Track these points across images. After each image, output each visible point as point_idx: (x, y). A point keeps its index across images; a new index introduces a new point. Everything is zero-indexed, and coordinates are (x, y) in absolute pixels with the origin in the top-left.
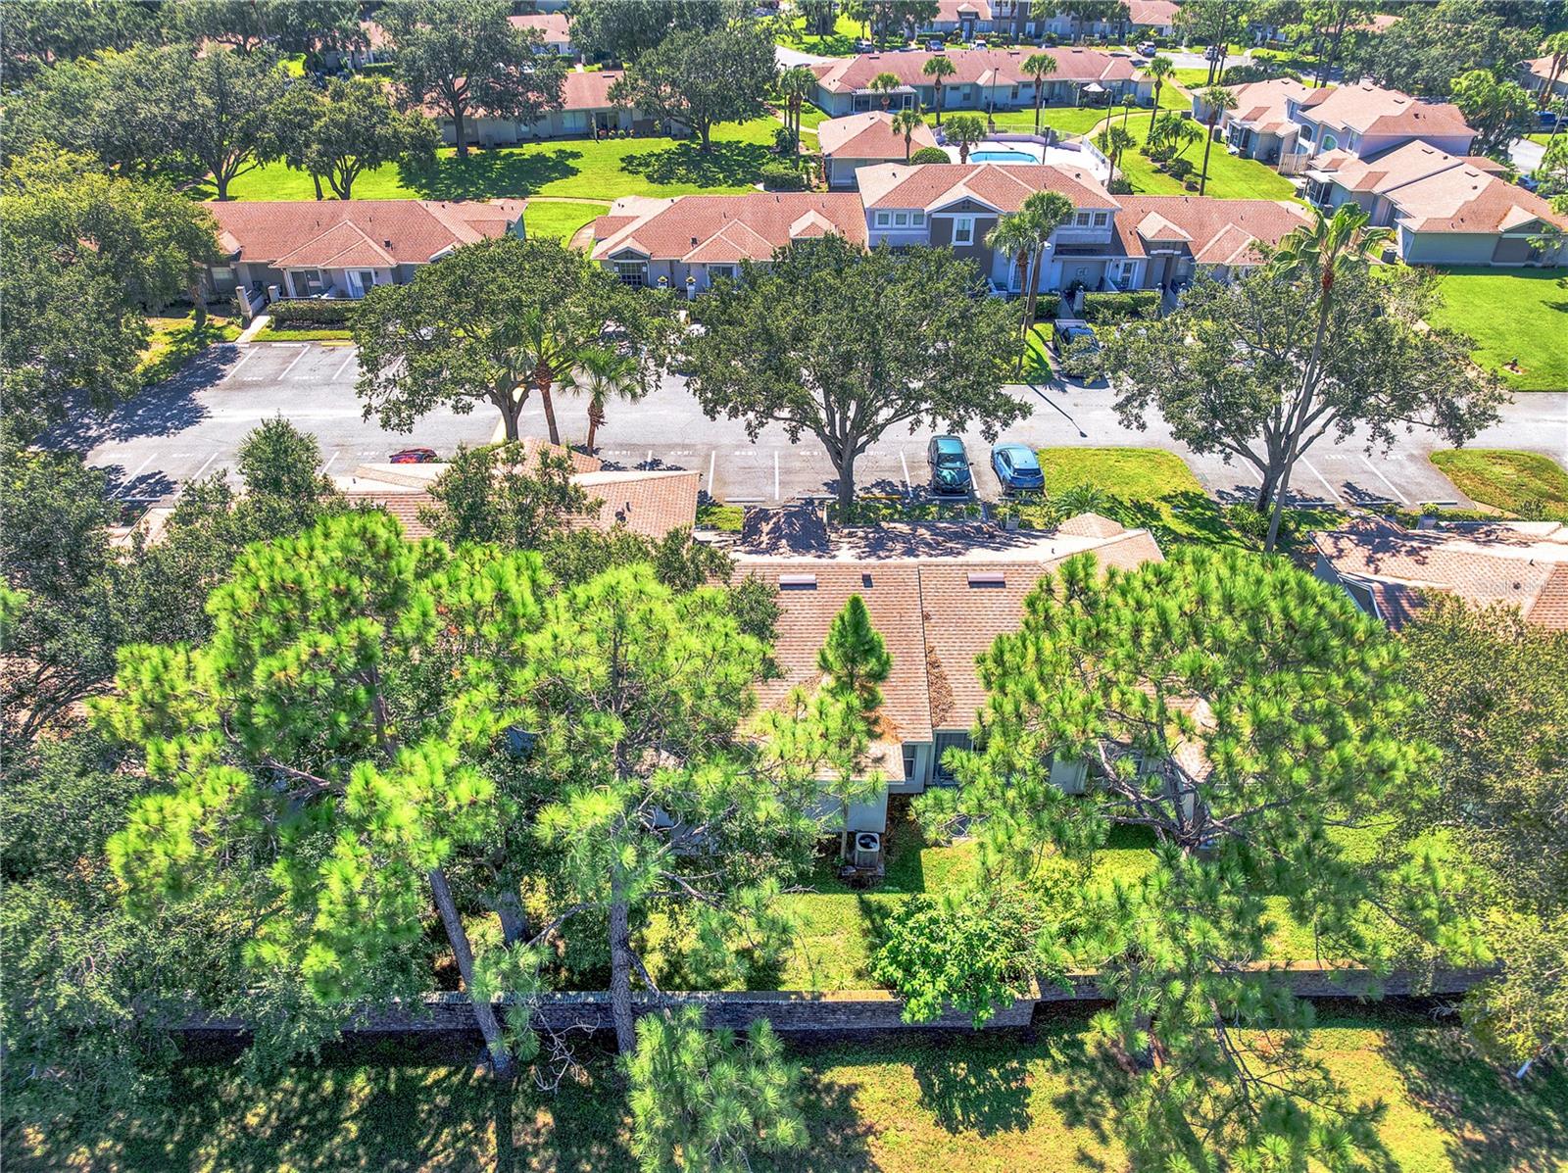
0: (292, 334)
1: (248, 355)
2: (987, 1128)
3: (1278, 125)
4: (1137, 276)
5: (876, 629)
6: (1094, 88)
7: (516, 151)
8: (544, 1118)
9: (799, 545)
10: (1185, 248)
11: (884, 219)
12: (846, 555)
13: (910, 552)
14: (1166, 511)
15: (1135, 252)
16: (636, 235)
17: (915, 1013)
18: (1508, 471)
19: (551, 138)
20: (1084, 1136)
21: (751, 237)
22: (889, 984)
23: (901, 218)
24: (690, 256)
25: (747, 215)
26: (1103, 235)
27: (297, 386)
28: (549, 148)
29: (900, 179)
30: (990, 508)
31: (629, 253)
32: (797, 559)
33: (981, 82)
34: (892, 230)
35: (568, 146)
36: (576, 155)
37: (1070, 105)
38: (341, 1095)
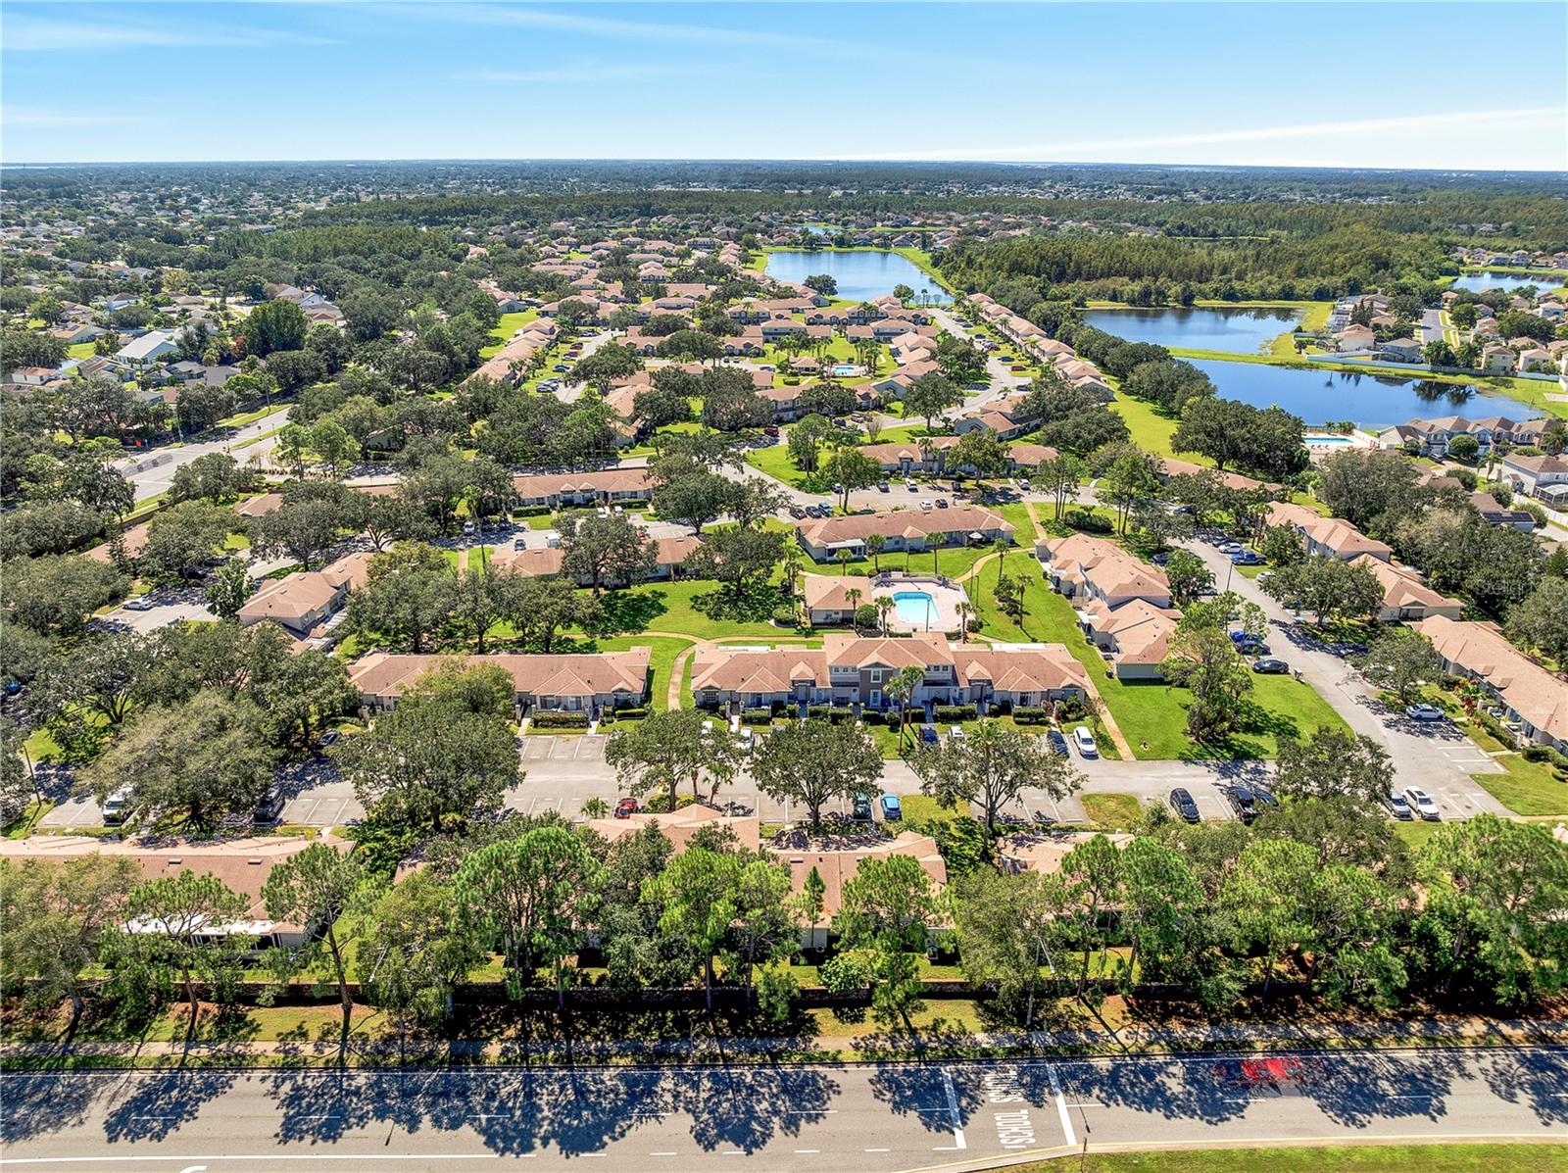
0: (545, 730)
1: (527, 742)
2: (853, 1022)
3: (1075, 575)
4: (966, 696)
5: (821, 875)
6: (976, 536)
7: (628, 591)
8: (725, 1021)
9: (797, 846)
10: (990, 683)
11: (837, 670)
12: (814, 849)
13: (838, 849)
14: (953, 826)
15: (964, 685)
16: (713, 676)
17: (833, 989)
18: (1112, 805)
19: (647, 580)
20: (880, 1024)
21: (772, 677)
22: (825, 984)
23: (846, 670)
24: (741, 689)
25: (769, 664)
26: (948, 676)
27: (558, 761)
28: (646, 589)
29: (847, 647)
30: (878, 825)
31: (710, 687)
32: (796, 852)
33: (905, 535)
34: (842, 676)
35: (659, 587)
36: (663, 595)
37: (962, 545)
38: (664, 1018)
